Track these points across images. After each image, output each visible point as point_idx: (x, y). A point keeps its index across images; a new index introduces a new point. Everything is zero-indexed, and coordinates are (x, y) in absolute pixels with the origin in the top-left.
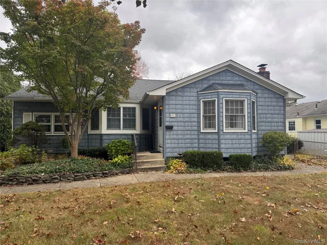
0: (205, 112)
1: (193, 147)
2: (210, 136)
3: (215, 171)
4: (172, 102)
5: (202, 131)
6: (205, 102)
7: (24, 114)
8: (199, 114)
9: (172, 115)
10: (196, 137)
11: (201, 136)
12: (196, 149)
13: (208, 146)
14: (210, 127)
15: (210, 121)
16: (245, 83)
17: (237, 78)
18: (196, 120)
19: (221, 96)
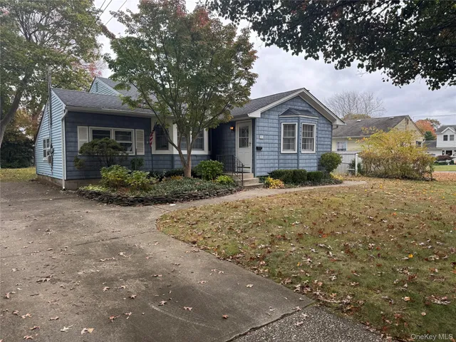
0: (284, 135)
1: (275, 167)
2: (289, 157)
3: (302, 186)
4: (261, 124)
5: (282, 152)
6: (285, 126)
7: (78, 127)
8: (280, 136)
9: (262, 137)
10: (277, 157)
11: (281, 157)
12: (277, 169)
13: (287, 165)
14: (289, 148)
15: (289, 143)
16: (309, 109)
17: (304, 105)
18: (277, 141)
19: (301, 121)
